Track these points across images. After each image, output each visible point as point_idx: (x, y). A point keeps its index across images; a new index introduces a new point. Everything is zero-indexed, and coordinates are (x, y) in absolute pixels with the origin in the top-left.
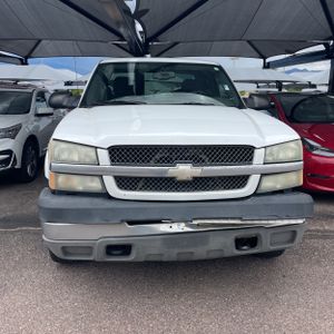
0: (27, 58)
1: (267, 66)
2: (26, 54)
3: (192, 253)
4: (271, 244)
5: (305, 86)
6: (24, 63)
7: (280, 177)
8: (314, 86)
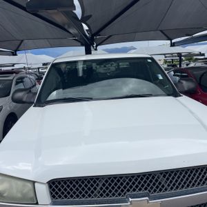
0: (16, 51)
1: (173, 45)
2: (15, 49)
5: (197, 55)
6: (14, 54)
8: (203, 55)
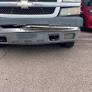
3: (31, 41)
4: (65, 39)
7: (70, 9)
